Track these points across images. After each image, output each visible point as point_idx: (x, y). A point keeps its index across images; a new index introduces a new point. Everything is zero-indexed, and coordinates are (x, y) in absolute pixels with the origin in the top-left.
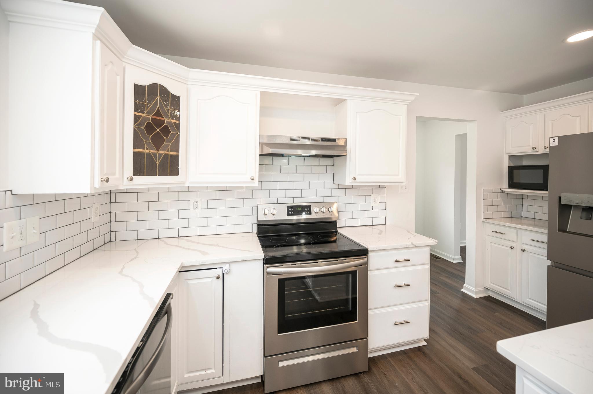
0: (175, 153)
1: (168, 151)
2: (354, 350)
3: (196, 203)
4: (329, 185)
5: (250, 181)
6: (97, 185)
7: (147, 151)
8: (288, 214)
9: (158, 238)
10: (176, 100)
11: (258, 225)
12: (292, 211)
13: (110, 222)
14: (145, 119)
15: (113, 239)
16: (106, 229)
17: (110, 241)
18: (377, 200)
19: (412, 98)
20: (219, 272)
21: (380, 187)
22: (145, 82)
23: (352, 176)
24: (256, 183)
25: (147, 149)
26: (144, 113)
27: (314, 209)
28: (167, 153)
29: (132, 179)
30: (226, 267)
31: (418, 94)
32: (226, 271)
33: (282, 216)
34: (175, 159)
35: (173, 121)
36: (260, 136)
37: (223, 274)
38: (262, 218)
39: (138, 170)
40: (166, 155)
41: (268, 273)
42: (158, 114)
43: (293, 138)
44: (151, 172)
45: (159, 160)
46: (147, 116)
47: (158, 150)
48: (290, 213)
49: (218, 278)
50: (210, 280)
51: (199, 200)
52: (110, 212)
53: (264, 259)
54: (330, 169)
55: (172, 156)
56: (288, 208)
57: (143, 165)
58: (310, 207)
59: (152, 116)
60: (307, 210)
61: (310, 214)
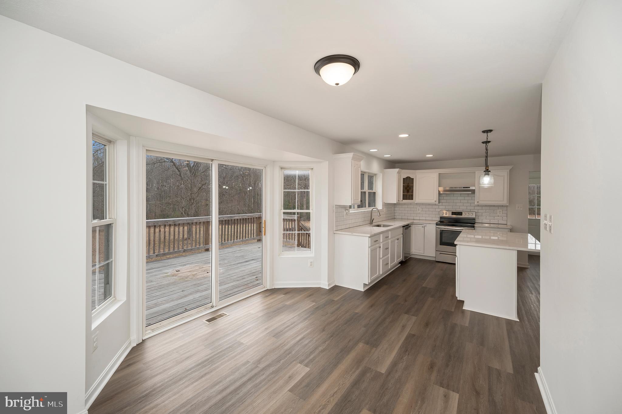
1: (411, 193)
3: (419, 209)
5: (435, 202)
7: (406, 194)
8: (452, 215)
9: (408, 219)
10: (413, 180)
11: (440, 217)
13: (395, 213)
17: (395, 218)
19: (511, 168)
21: (502, 206)
22: (405, 177)
23: (477, 201)
24: (437, 203)
27: (463, 214)
29: (403, 201)
30: (425, 225)
31: (513, 166)
33: (449, 215)
34: (412, 195)
38: (442, 215)
39: (404, 199)
40: (410, 195)
41: (437, 227)
42: (408, 184)
44: (407, 199)
45: (408, 196)
46: (406, 185)
47: (408, 193)
49: (423, 227)
50: (421, 227)
52: (395, 210)
53: (436, 224)
56: (452, 212)
57: (405, 197)
58: (462, 213)
59: (407, 185)
60: (460, 214)
61: (462, 215)
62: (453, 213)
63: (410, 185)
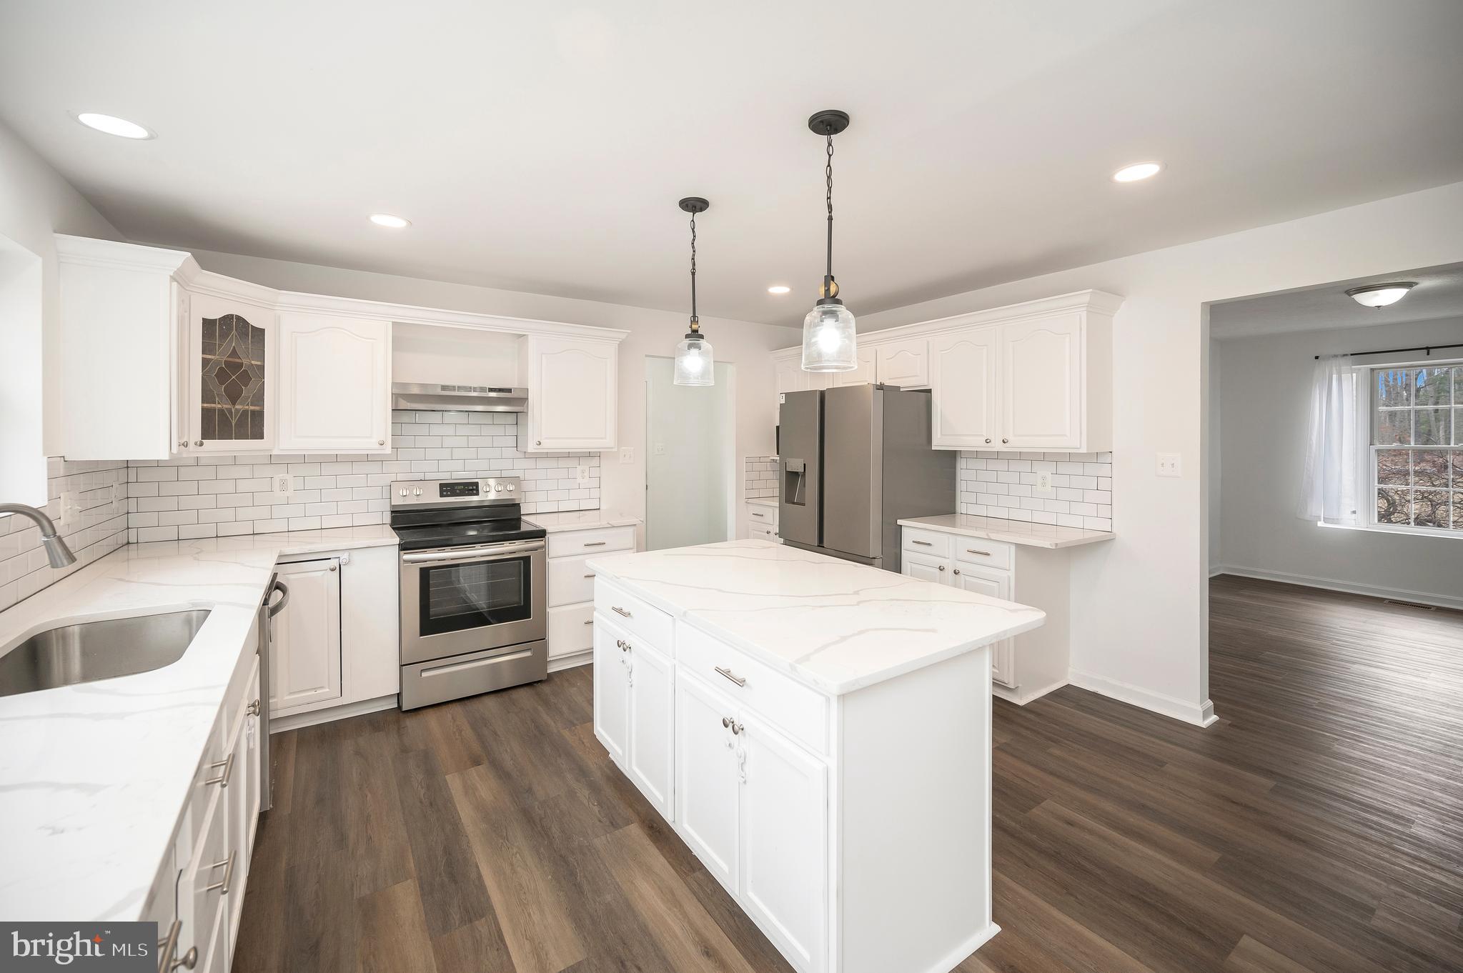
0: (257, 408)
1: (248, 405)
2: (528, 654)
3: (283, 483)
4: (511, 452)
5: (378, 446)
6: (175, 450)
7: (219, 406)
8: (442, 495)
9: (217, 537)
10: (259, 333)
11: (392, 512)
12: (447, 491)
13: (128, 513)
14: (218, 362)
15: (133, 539)
16: (121, 523)
17: (128, 543)
18: (586, 474)
19: (623, 336)
20: (334, 563)
21: (590, 455)
22: (216, 315)
23: (536, 441)
24: (388, 450)
25: (219, 403)
26: (215, 355)
27: (484, 487)
28: (247, 407)
29: (201, 444)
30: (344, 556)
31: (629, 331)
32: (344, 561)
33: (432, 497)
34: (258, 417)
35: (253, 362)
36: (394, 384)
37: (340, 565)
38: (398, 501)
39: (208, 433)
40: (245, 412)
41: (406, 561)
42: (234, 354)
43: (444, 388)
44: (225, 434)
45: (235, 418)
46: (219, 357)
47: (234, 404)
48: (445, 493)
49: (333, 570)
50: (322, 573)
51: (289, 477)
52: (128, 498)
53: (399, 545)
54: (511, 430)
55: (253, 412)
56: (442, 486)
57: (214, 425)
58: (476, 484)
59: (225, 358)
60: (472, 488)
61: (477, 494)
62: (447, 489)
63: (245, 361)
